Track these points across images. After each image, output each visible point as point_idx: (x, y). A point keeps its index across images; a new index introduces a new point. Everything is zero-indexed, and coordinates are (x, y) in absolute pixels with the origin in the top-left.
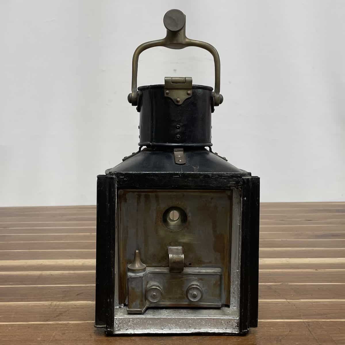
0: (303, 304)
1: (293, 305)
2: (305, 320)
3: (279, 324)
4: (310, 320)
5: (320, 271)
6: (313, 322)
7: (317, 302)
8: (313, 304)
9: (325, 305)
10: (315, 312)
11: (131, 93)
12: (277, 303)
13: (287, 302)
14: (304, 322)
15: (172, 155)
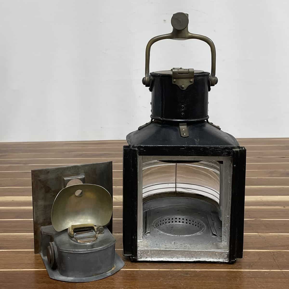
0: (271, 237)
1: (263, 238)
8: (279, 237)
9: (287, 238)
11: (145, 77)
13: (259, 235)
15: (178, 128)
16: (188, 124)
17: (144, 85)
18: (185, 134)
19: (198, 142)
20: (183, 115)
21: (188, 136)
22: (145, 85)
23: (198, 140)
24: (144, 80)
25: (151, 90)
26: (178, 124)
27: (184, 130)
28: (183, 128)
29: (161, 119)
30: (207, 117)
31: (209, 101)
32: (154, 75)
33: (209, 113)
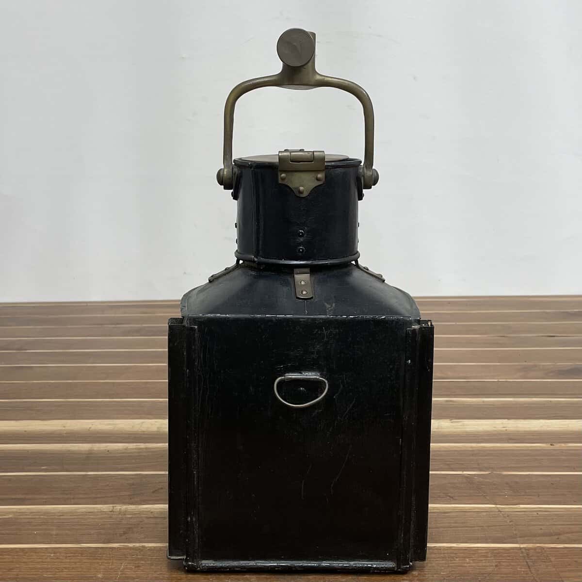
0: (523, 513)
1: (506, 516)
2: (522, 546)
3: (480, 551)
4: (531, 545)
5: (557, 446)
6: (535, 549)
7: (546, 510)
8: (539, 513)
9: (559, 515)
10: (541, 529)
11: (223, 167)
12: (479, 512)
13: (497, 510)
14: (520, 548)
15: (289, 279)
16: (314, 270)
17: (221, 185)
18: (304, 293)
19: (331, 310)
20: (301, 250)
21: (312, 296)
22: (223, 186)
23: (331, 306)
24: (221, 174)
25: (235, 197)
26: (291, 270)
27: (303, 283)
28: (302, 279)
29: (256, 259)
30: (355, 254)
31: (359, 220)
32: (243, 165)
33: (360, 247)
